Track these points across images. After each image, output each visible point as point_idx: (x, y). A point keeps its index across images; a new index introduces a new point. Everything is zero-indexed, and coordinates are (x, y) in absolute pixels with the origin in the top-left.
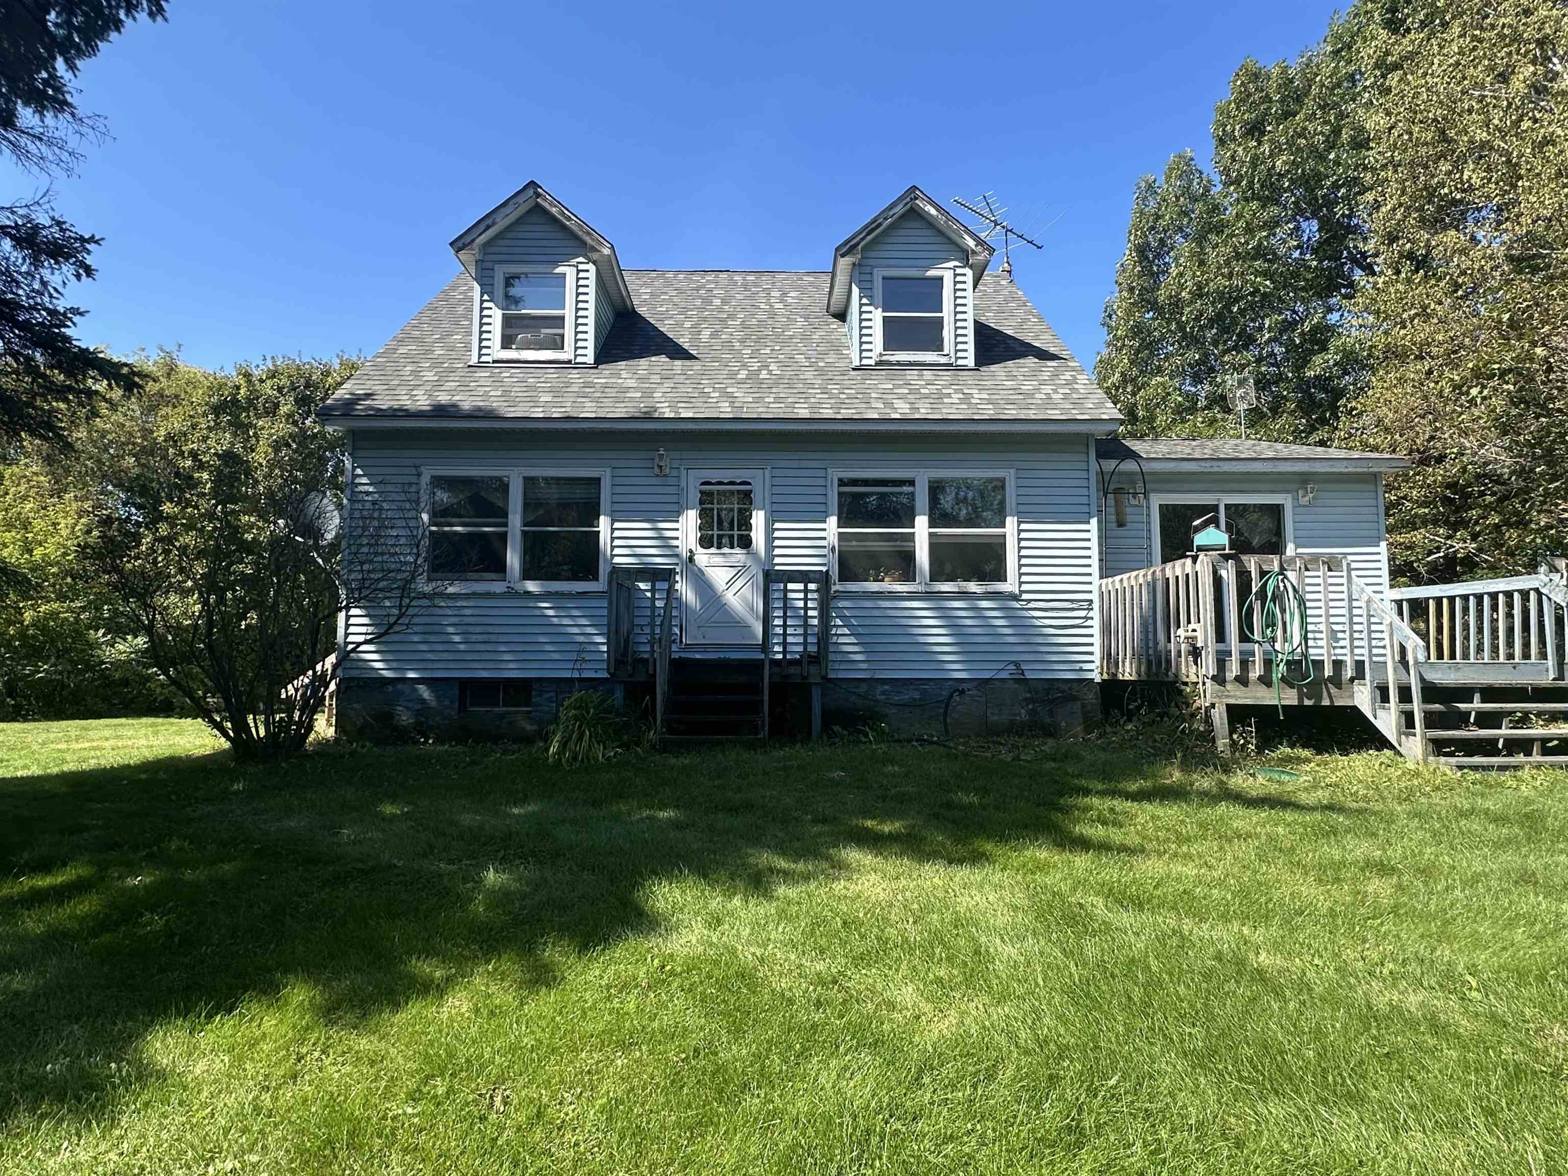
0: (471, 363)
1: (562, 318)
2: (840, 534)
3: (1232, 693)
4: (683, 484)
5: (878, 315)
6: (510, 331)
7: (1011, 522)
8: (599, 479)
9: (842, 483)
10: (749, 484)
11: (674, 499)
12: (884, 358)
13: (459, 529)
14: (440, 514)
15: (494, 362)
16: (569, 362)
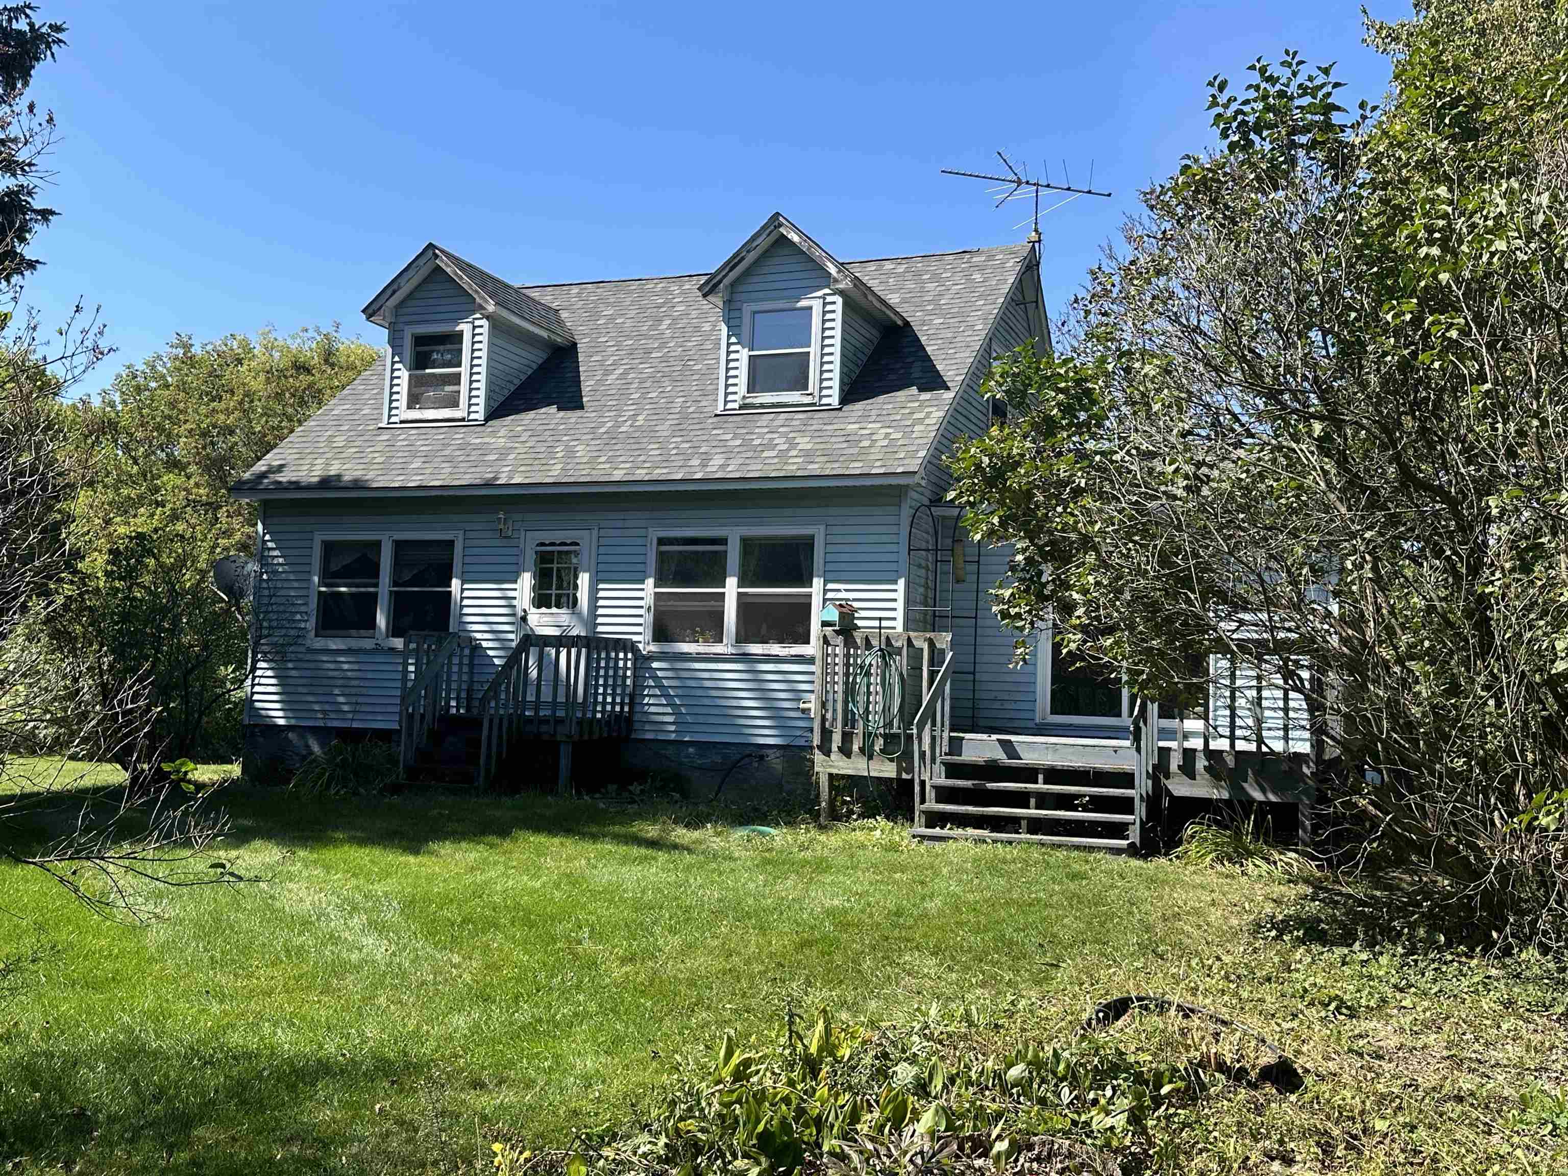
0: (380, 425)
1: (459, 375)
2: (656, 593)
3: (836, 764)
4: (522, 546)
5: (743, 355)
6: (416, 390)
7: (818, 583)
8: (453, 541)
9: (661, 541)
10: (577, 544)
11: (513, 560)
12: (748, 401)
13: (343, 589)
14: (328, 576)
15: (402, 422)
16: (463, 420)
